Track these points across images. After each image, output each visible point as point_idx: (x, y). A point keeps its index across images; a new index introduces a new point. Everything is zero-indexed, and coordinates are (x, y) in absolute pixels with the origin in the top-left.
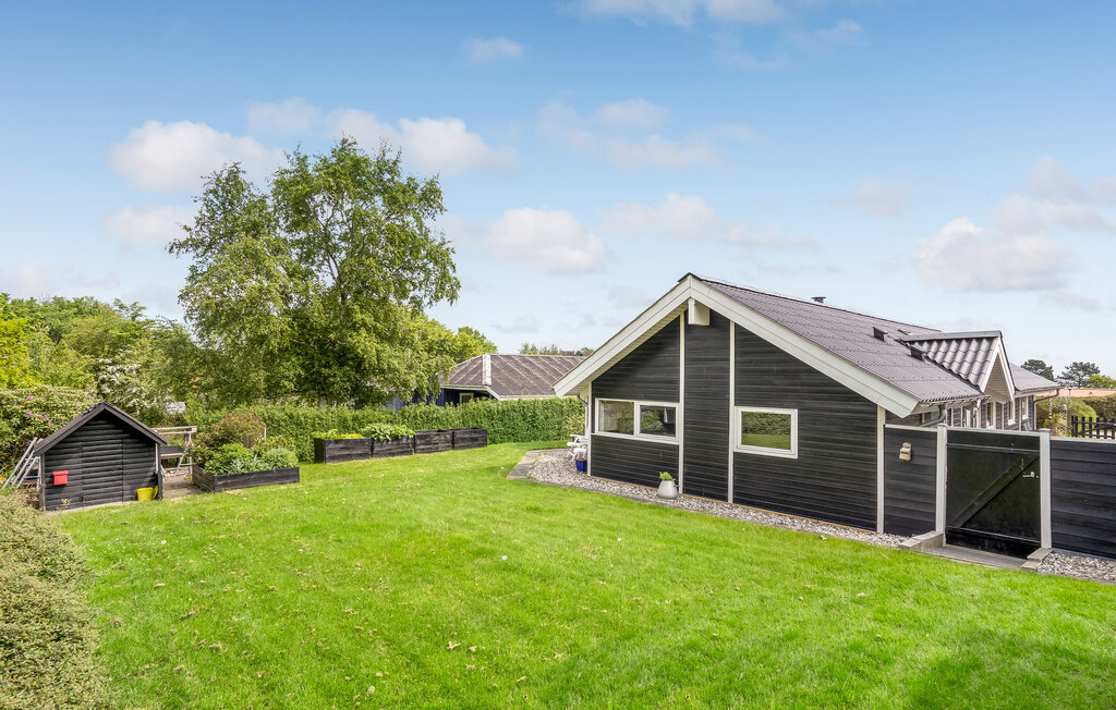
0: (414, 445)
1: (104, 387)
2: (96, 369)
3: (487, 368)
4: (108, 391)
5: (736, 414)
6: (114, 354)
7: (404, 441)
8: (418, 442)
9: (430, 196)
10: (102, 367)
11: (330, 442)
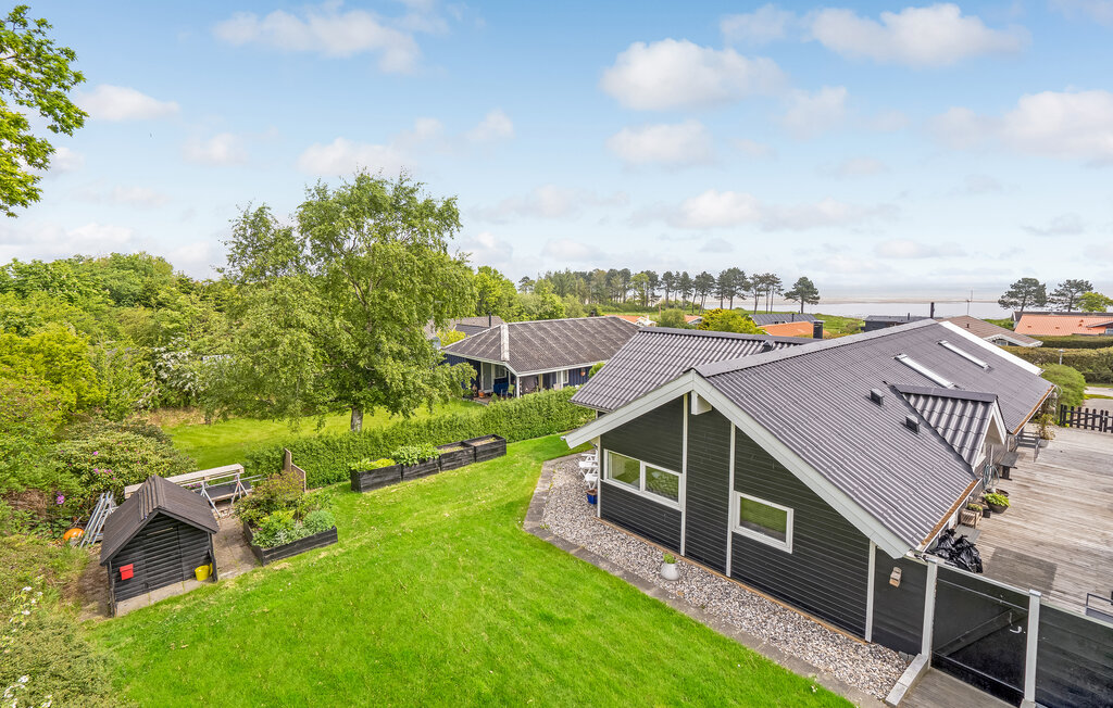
0: (440, 464)
1: (162, 373)
2: (153, 356)
3: (505, 341)
4: (166, 376)
5: (735, 498)
6: (168, 341)
7: (431, 462)
8: (443, 461)
9: (447, 216)
10: (158, 355)
11: (364, 473)
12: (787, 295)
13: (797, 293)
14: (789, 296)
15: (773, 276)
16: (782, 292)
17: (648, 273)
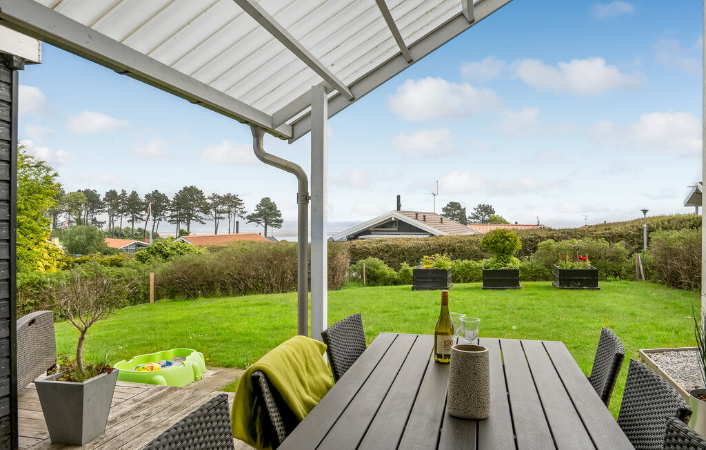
12: (249, 217)
13: (259, 215)
14: (252, 218)
15: (234, 197)
16: (244, 215)
17: (87, 192)
